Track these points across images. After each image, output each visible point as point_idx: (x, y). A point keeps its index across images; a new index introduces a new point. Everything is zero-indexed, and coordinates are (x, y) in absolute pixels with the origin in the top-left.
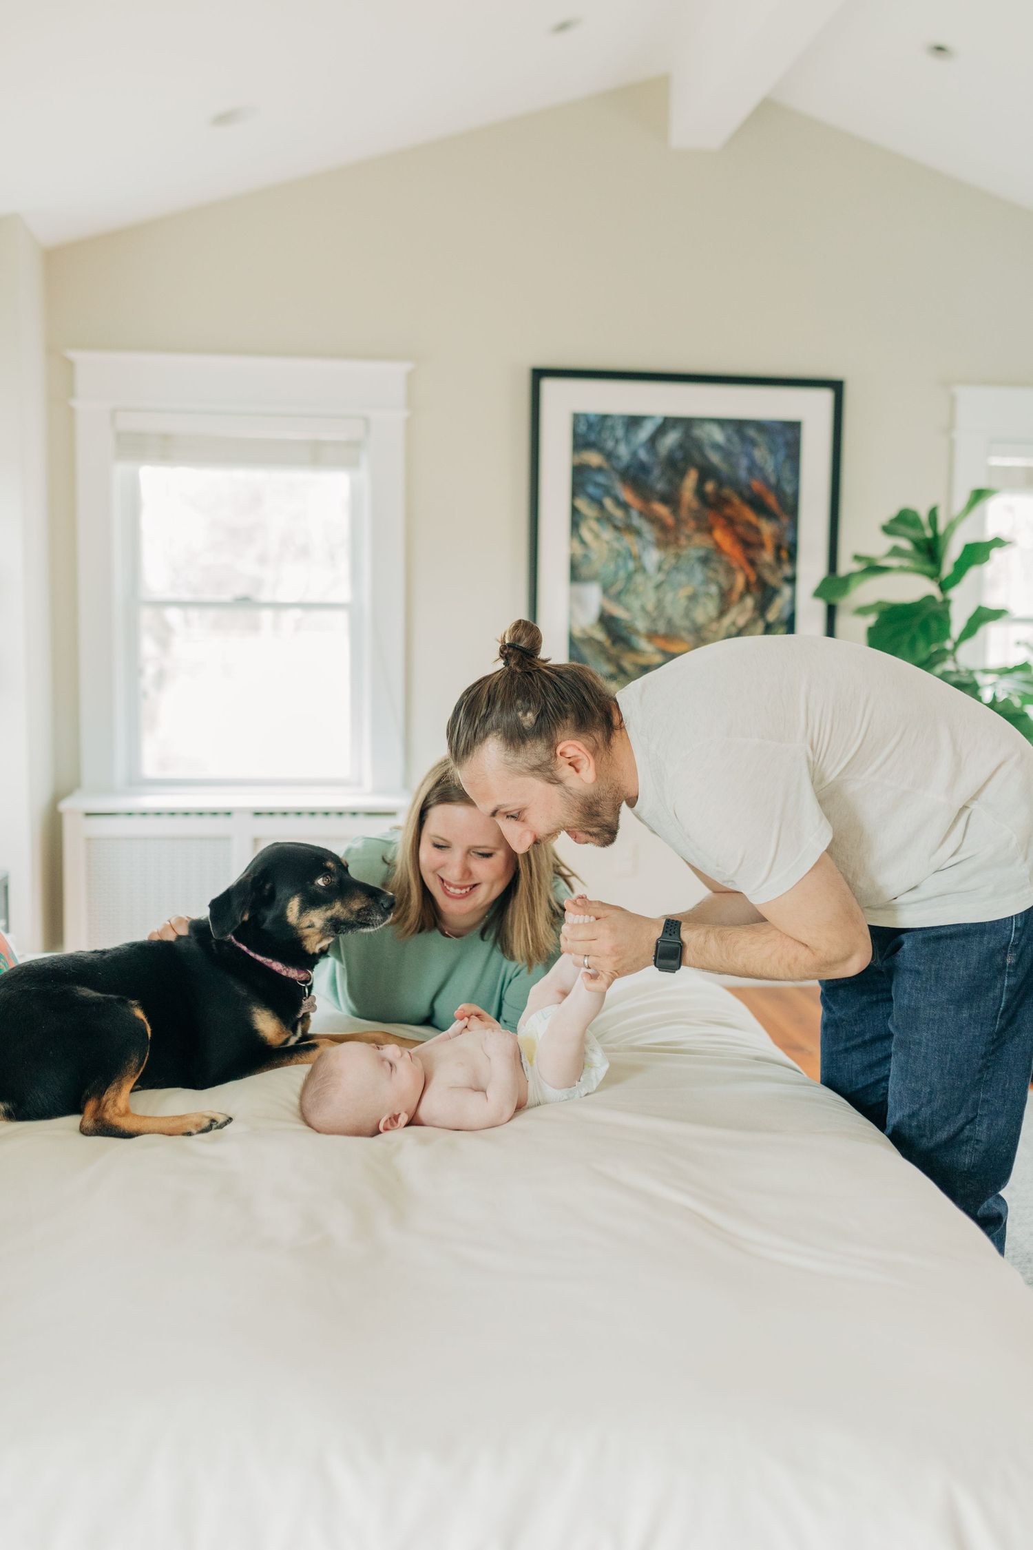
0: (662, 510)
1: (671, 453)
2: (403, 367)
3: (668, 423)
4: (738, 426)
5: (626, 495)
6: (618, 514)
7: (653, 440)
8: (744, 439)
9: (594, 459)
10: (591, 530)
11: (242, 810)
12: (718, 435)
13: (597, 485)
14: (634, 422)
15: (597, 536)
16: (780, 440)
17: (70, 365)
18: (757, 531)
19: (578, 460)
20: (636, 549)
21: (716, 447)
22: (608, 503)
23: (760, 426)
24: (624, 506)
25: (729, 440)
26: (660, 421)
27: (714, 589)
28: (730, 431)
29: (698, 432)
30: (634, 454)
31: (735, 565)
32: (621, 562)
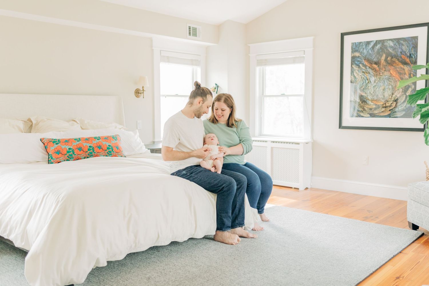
0: (375, 66)
1: (378, 50)
2: (312, 38)
3: (377, 42)
4: (398, 40)
5: (366, 63)
6: (364, 68)
7: (373, 47)
8: (399, 44)
9: (357, 54)
10: (357, 73)
11: (269, 141)
12: (391, 44)
13: (358, 61)
14: (368, 43)
15: (358, 75)
16: (411, 43)
17: (249, 47)
18: (404, 70)
19: (353, 55)
20: (368, 77)
21: (391, 47)
22: (361, 65)
23: (404, 39)
24: (365, 66)
25: (395, 45)
26: (375, 42)
27: (390, 87)
28: (395, 42)
29: (386, 44)
30: (368, 52)
31: (397, 80)
32: (364, 81)
